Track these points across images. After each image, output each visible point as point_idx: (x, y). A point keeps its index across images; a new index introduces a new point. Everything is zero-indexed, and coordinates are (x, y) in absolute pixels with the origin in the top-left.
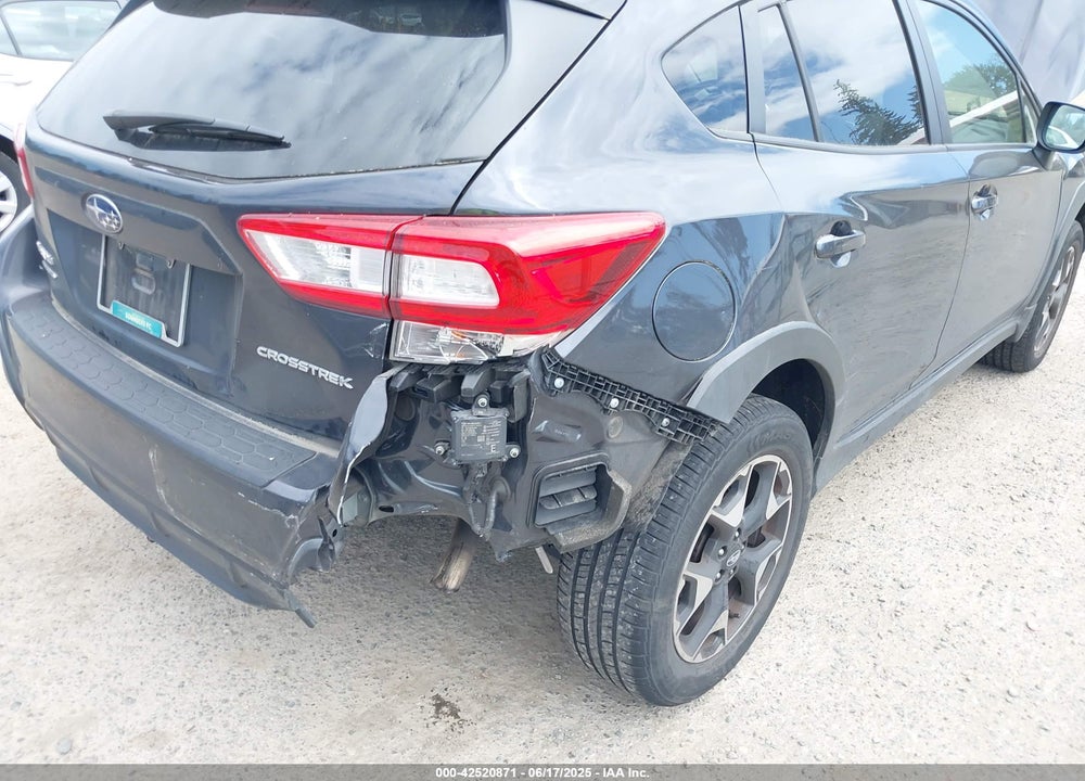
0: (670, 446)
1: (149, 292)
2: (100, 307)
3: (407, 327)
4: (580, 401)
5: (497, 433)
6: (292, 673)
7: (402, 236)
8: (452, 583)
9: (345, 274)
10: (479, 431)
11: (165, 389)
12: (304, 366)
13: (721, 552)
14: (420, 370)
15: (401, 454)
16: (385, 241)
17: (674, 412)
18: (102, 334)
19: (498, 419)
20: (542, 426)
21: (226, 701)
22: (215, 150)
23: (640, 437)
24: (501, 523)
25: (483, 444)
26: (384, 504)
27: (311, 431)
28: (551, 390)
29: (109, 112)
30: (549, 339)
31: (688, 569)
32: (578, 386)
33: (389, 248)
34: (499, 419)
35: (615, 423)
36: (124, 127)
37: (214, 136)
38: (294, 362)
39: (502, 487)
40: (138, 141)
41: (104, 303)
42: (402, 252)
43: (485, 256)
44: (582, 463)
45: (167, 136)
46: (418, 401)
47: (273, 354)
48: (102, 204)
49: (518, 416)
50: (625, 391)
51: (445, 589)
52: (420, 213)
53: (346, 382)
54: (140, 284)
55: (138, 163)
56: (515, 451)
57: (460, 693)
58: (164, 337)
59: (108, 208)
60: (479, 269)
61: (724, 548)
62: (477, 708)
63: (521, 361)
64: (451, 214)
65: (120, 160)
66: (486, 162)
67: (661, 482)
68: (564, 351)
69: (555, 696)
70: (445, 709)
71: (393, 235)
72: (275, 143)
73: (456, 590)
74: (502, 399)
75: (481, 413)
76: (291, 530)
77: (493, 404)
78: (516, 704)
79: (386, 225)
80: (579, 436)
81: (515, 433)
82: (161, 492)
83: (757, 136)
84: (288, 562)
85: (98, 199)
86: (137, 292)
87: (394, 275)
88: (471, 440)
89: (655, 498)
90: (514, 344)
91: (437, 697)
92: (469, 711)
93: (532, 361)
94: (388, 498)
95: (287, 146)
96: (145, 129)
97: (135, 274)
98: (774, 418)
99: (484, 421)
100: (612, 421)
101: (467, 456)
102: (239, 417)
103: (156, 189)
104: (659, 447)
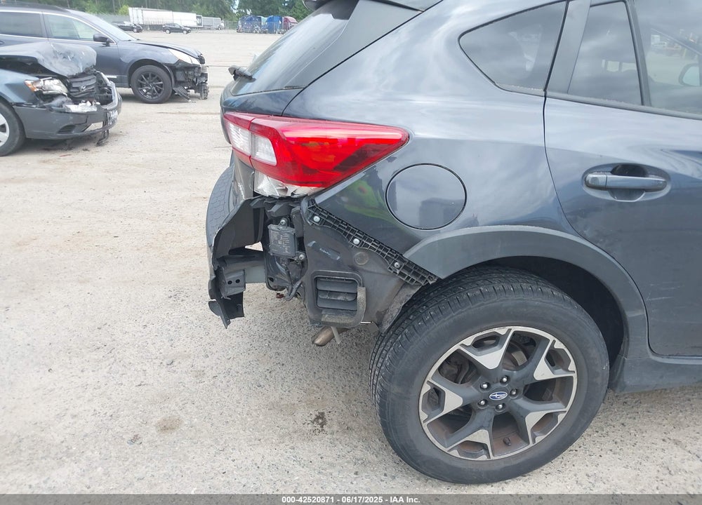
0: (406, 284)
5: (288, 241)
6: (273, 374)
7: (253, 124)
10: (280, 238)
13: (485, 386)
17: (402, 261)
20: (311, 244)
21: (238, 372)
23: (382, 271)
25: (281, 245)
28: (311, 221)
31: (432, 378)
32: (329, 224)
33: (249, 129)
34: (288, 233)
35: (361, 256)
44: (340, 275)
49: (299, 235)
50: (363, 235)
56: (302, 256)
57: (334, 417)
60: (269, 142)
61: (489, 385)
62: (335, 428)
63: (299, 200)
64: (282, 115)
66: (304, 88)
67: (399, 306)
68: (318, 200)
69: (380, 443)
70: (320, 421)
71: (250, 123)
75: (281, 227)
78: (356, 436)
80: (338, 258)
87: (254, 146)
88: (275, 242)
91: (323, 414)
92: (330, 427)
98: (537, 301)
99: (282, 232)
100: (358, 254)
104: (395, 281)
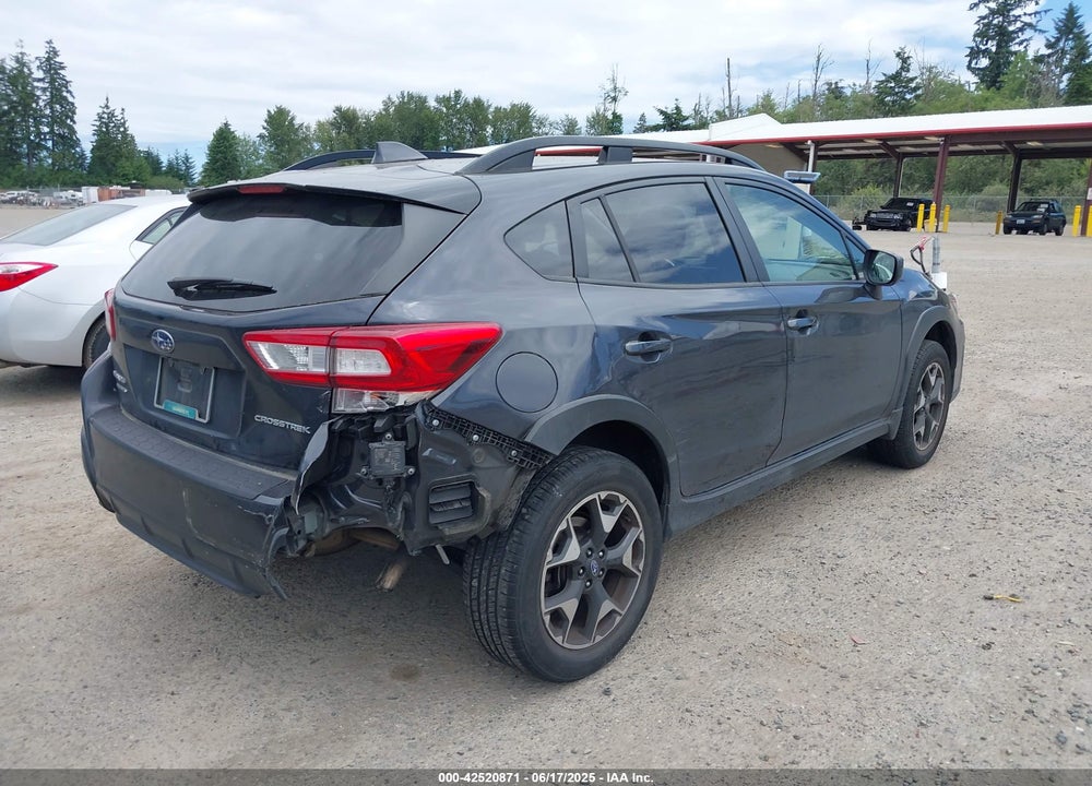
0: (521, 471)
1: (188, 391)
2: (156, 405)
3: (342, 392)
4: (451, 436)
5: (398, 457)
7: (335, 338)
8: (388, 584)
9: (306, 365)
10: (386, 455)
11: (195, 451)
12: (282, 423)
14: (350, 418)
15: (342, 480)
16: (325, 341)
17: (520, 447)
18: (156, 426)
19: (398, 448)
20: (427, 453)
22: (233, 297)
23: (497, 464)
24: (408, 522)
25: (389, 464)
26: (333, 517)
27: (285, 467)
28: (430, 426)
29: (171, 279)
30: (426, 394)
31: (546, 607)
32: (449, 425)
33: (328, 345)
35: (478, 452)
36: (179, 287)
37: (231, 289)
38: (276, 422)
39: (406, 498)
40: (188, 295)
41: (158, 403)
42: (335, 347)
43: (384, 345)
44: (458, 479)
45: (205, 291)
46: (352, 441)
47: (264, 419)
48: (163, 336)
49: (411, 445)
50: (481, 429)
51: (382, 588)
52: (348, 325)
53: (306, 429)
54: (182, 386)
55: (186, 307)
56: (412, 470)
58: (197, 419)
59: (166, 337)
60: (378, 354)
63: (410, 408)
64: (366, 325)
65: (174, 307)
66: (387, 295)
67: (517, 496)
68: (436, 402)
71: (330, 337)
72: (268, 290)
73: (390, 590)
74: (401, 435)
75: (387, 443)
76: (268, 526)
77: (396, 438)
79: (327, 332)
80: (454, 461)
81: (411, 457)
82: (189, 520)
83: (579, 279)
84: (268, 549)
85: (161, 333)
86: (181, 392)
87: (333, 361)
88: (381, 461)
89: (513, 508)
90: (404, 398)
93: (418, 410)
94: (336, 513)
95: (275, 292)
96: (191, 288)
97: (179, 381)
99: (389, 448)
100: (476, 451)
101: (379, 472)
102: (242, 464)
103: (196, 323)
104: (511, 471)
